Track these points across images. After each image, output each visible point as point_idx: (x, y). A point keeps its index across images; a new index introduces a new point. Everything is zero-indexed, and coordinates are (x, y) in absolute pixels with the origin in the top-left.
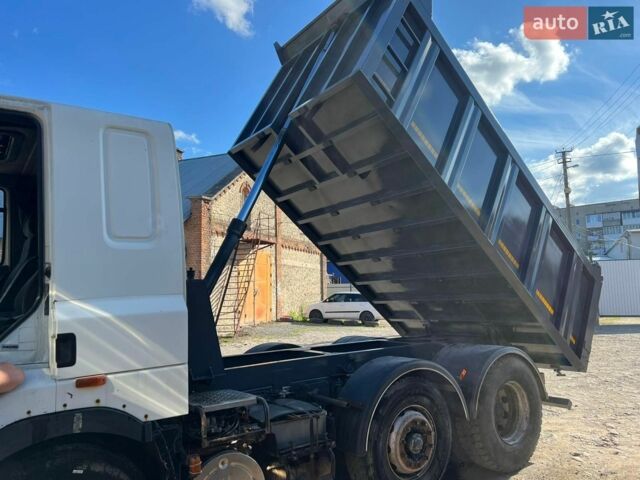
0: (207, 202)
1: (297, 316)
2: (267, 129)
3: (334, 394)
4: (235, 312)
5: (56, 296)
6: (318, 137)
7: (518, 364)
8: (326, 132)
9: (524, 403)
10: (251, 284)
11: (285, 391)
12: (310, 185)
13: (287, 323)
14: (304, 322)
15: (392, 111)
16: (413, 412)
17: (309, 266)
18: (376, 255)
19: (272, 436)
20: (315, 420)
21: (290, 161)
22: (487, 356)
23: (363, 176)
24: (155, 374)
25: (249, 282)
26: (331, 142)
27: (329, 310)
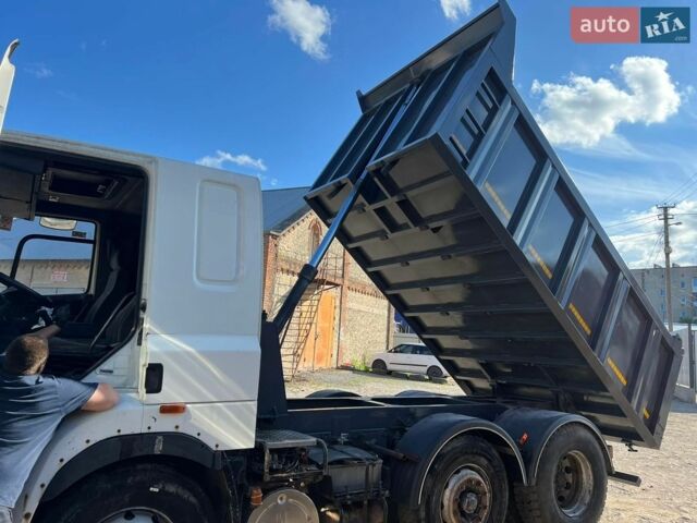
0: (275, 237)
1: (359, 365)
2: (343, 178)
3: (392, 446)
4: (294, 354)
5: (150, 329)
6: (393, 190)
7: (583, 433)
8: (401, 185)
9: (588, 475)
10: (313, 326)
11: (343, 437)
12: (382, 235)
13: (348, 372)
14: (366, 371)
15: (467, 172)
16: (469, 471)
17: (376, 311)
18: (445, 308)
19: (328, 479)
20: (370, 467)
21: (364, 211)
22: (551, 421)
23: (435, 230)
24: (229, 408)
25: (311, 324)
26: (405, 196)
27: (394, 361)
